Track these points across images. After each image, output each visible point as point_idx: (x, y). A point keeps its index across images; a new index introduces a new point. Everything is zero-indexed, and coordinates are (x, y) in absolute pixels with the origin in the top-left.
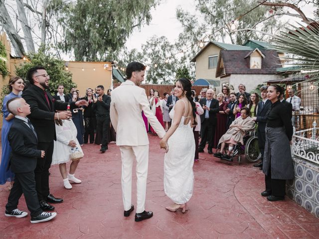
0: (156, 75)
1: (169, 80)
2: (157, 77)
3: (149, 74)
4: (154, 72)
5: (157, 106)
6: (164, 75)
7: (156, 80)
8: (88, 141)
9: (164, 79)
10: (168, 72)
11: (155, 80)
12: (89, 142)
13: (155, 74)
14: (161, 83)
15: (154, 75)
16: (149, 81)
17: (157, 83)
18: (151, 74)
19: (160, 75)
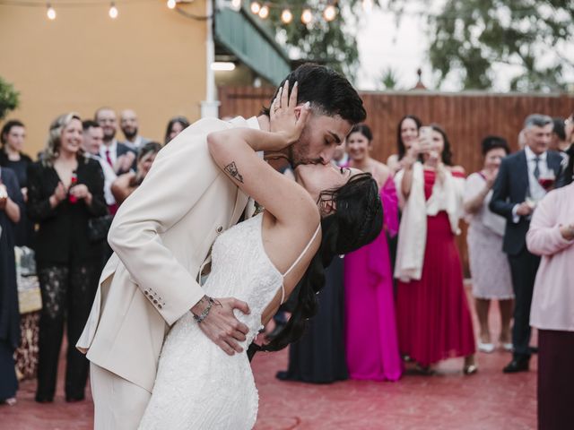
0: (485, 38)
1: (559, 68)
2: (486, 52)
3: (443, 35)
4: (470, 22)
5: (433, 211)
6: (529, 37)
7: (484, 64)
8: (53, 390)
9: (529, 62)
10: (549, 22)
11: (476, 68)
12: (60, 391)
13: (477, 30)
14: (514, 85)
15: (467, 36)
16: (445, 70)
17: (489, 84)
18: (451, 30)
19: (505, 40)
